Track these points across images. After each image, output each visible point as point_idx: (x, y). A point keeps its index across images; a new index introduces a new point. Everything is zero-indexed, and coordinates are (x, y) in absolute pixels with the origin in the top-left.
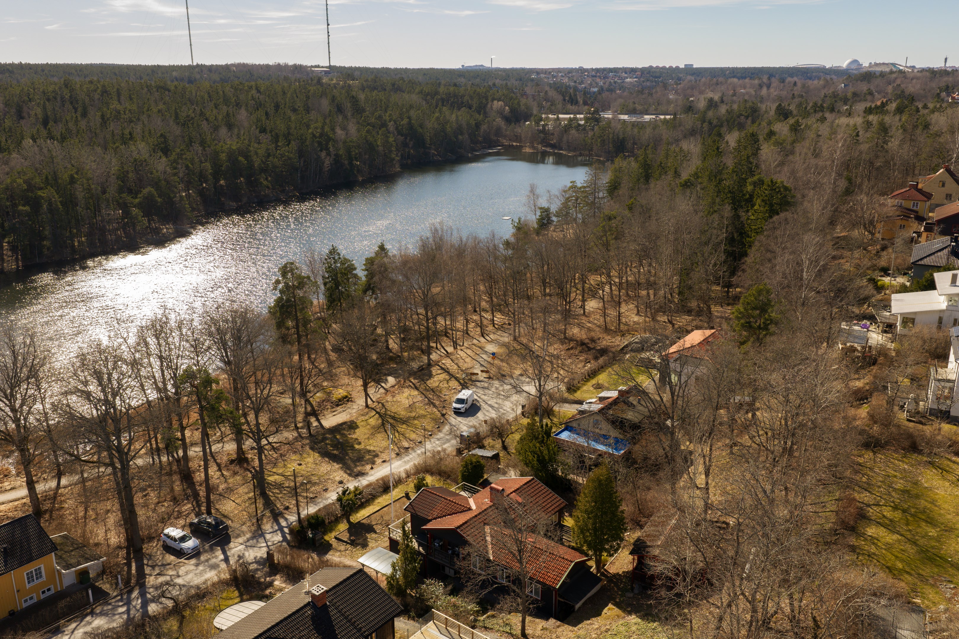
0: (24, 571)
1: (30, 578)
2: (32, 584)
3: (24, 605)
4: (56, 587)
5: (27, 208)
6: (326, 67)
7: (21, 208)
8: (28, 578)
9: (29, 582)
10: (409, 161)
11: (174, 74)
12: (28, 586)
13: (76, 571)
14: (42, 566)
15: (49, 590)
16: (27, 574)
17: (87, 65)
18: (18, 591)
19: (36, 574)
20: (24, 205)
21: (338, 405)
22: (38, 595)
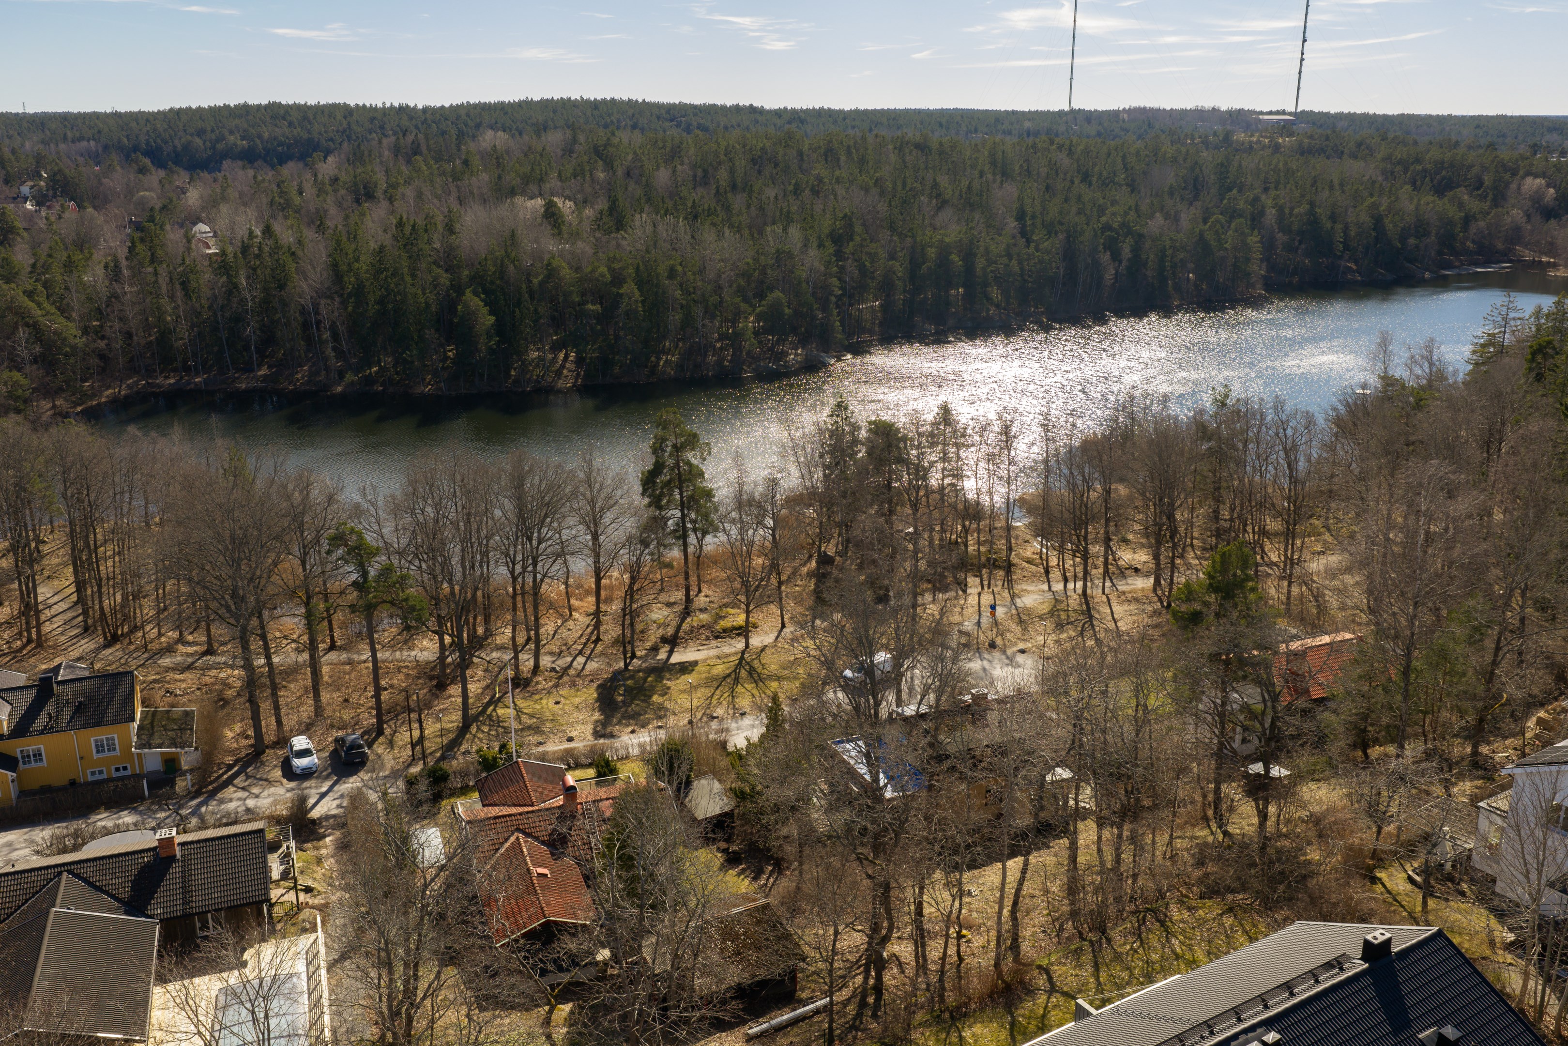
0: (93, 736)
1: (100, 748)
2: (101, 755)
3: (90, 778)
4: (133, 767)
5: (598, 307)
6: (1290, 114)
7: (590, 307)
8: (97, 746)
9: (98, 752)
10: (1296, 279)
11: (1027, 124)
12: (95, 756)
13: (162, 754)
14: (116, 736)
15: (125, 768)
16: (96, 741)
17: (936, 111)
18: (81, 758)
19: (108, 745)
20: (593, 304)
21: (717, 637)
22: (109, 772)
